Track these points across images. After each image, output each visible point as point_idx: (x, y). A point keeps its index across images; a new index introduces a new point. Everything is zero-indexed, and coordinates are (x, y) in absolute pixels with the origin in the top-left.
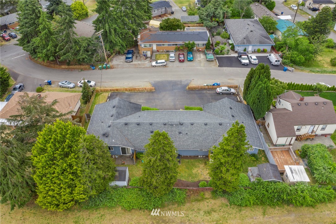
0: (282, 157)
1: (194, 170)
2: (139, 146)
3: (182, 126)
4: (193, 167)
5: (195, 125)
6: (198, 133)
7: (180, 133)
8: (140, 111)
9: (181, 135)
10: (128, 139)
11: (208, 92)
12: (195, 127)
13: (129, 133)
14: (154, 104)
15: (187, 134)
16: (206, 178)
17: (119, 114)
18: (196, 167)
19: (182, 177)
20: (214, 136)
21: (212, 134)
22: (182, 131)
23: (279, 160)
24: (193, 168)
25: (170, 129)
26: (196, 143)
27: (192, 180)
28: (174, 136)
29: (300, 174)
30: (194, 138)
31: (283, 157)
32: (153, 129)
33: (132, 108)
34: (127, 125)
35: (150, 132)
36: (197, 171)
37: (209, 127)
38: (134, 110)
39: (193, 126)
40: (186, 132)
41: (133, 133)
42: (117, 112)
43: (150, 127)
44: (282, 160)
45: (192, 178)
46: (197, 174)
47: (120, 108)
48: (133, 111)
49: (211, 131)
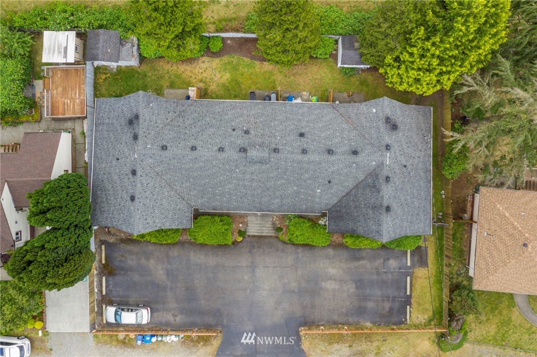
0: (69, 102)
1: (227, 80)
2: (324, 108)
3: (242, 146)
4: (228, 85)
5: (216, 148)
6: (213, 130)
7: (247, 132)
8: (329, 210)
9: (245, 128)
10: (347, 122)
11: (170, 318)
12: (217, 143)
13: (346, 135)
14: (299, 272)
15: (234, 130)
16: (209, 62)
17: (374, 187)
18: (224, 85)
19: (248, 65)
20: (181, 125)
21: (186, 128)
22: (243, 136)
23: (76, 95)
24: (229, 83)
25: (267, 140)
26: (219, 113)
27: (232, 59)
28: (259, 126)
29: (54, 46)
30: (221, 120)
31: (66, 101)
32: (301, 140)
33: (348, 214)
34: (354, 150)
35: (306, 136)
36: (222, 77)
37: (189, 142)
38: (344, 210)
39: (219, 146)
40: (235, 133)
41: (338, 134)
42: (379, 192)
43: (305, 145)
44: (71, 95)
45: (232, 62)
46: (223, 71)
47: (374, 208)
48: (345, 207)
49: (186, 133)
